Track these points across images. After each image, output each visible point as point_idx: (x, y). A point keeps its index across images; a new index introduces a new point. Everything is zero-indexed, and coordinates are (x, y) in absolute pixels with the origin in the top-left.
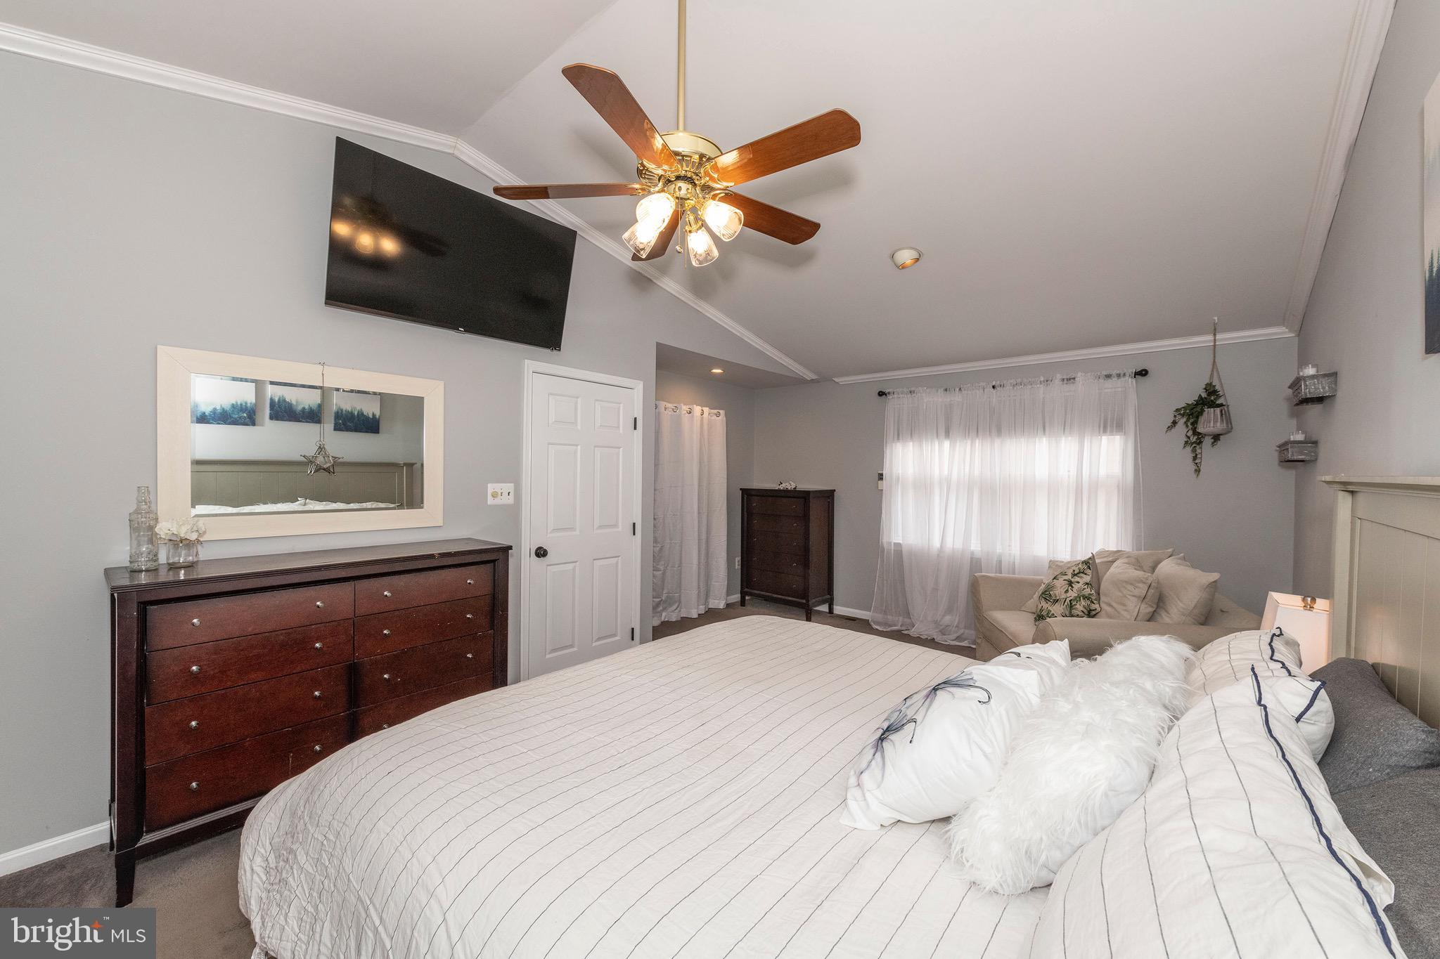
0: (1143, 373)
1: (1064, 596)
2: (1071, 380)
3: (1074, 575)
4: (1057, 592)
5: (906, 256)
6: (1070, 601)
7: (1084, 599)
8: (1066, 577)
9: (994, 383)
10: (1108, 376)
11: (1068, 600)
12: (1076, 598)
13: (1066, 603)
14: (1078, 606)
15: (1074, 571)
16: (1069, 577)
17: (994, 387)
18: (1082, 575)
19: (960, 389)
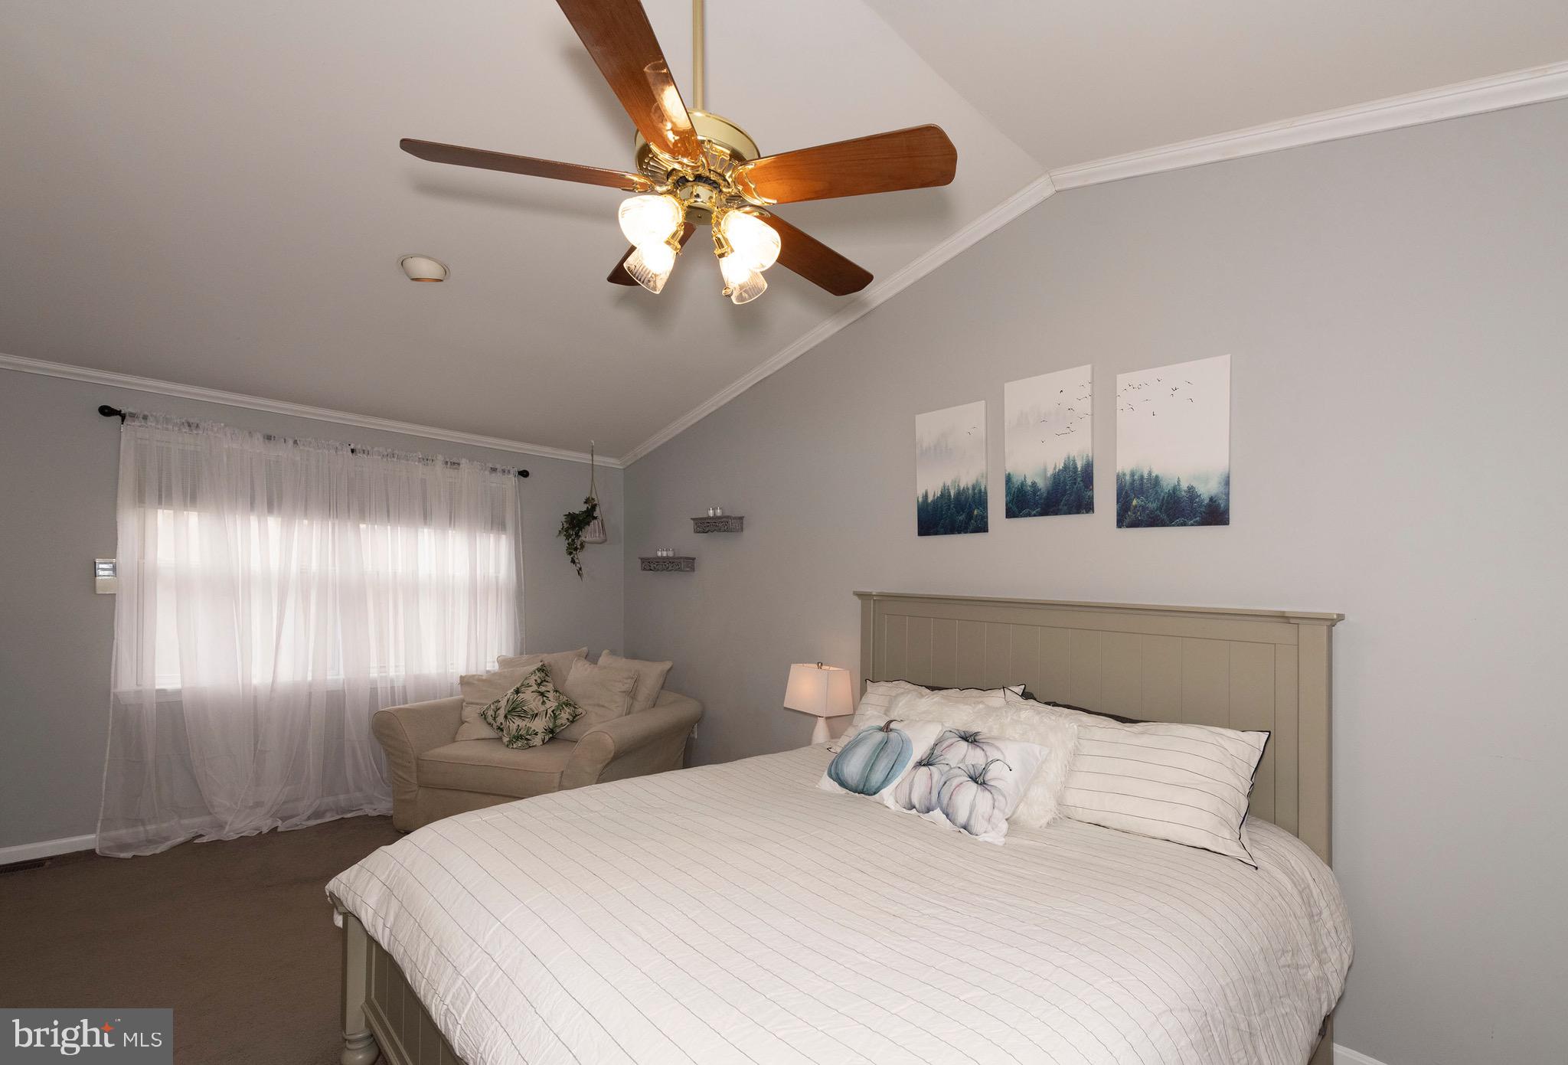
0: (524, 474)
1: (542, 708)
2: (455, 465)
3: (539, 685)
4: (531, 706)
5: (425, 268)
6: (553, 711)
7: (566, 706)
8: (531, 689)
9: (352, 447)
10: (494, 470)
11: (550, 711)
12: (558, 707)
13: (548, 715)
14: (563, 715)
15: (536, 680)
16: (535, 688)
17: (353, 451)
18: (545, 683)
19: (295, 442)
